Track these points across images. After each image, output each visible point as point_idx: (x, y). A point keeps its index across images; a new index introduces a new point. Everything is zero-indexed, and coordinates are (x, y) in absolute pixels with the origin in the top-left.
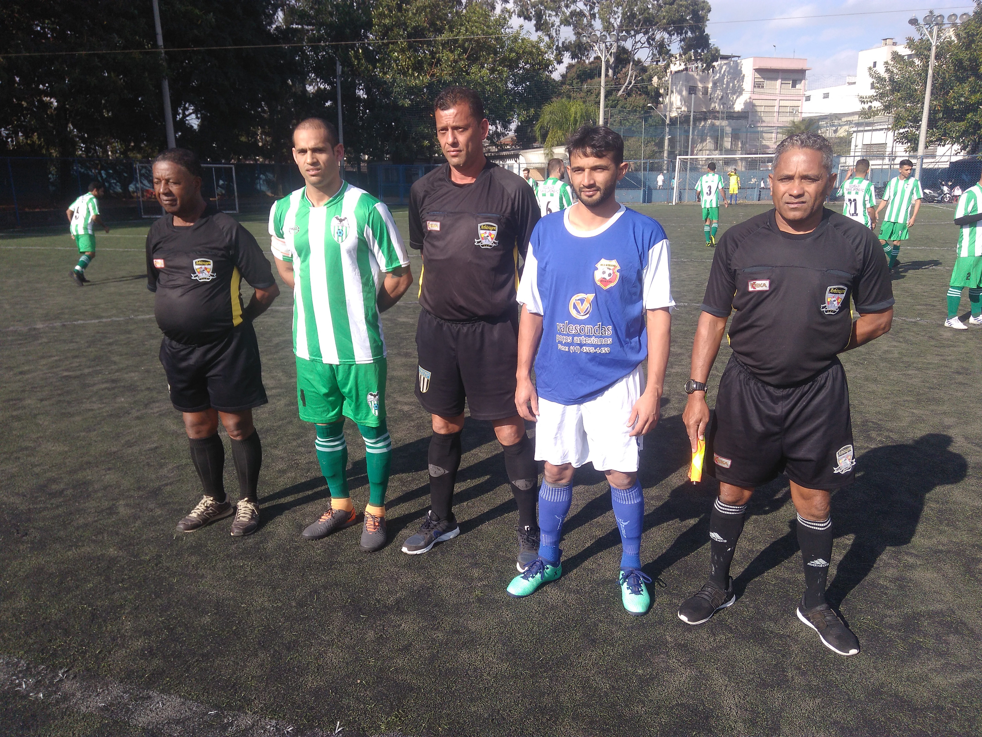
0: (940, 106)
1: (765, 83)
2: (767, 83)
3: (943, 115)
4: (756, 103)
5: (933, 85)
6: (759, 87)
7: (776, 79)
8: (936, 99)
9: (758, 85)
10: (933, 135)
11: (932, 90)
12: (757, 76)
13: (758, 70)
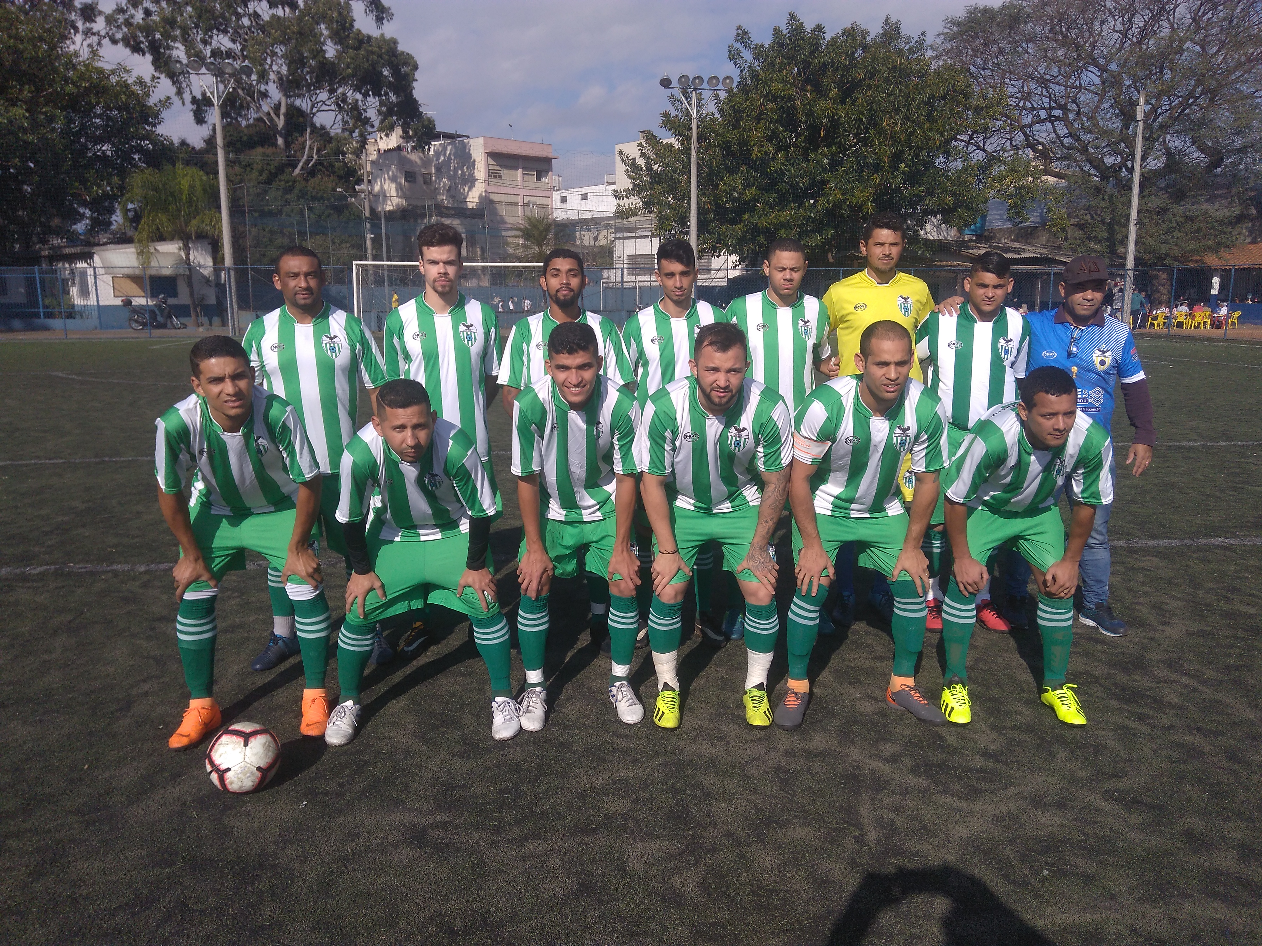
0: (710, 203)
1: (502, 172)
2: (505, 172)
3: (715, 215)
4: (493, 197)
5: (699, 175)
6: (495, 177)
7: (516, 168)
8: (704, 194)
9: (492, 175)
10: (705, 242)
11: (698, 182)
12: (491, 162)
13: (492, 155)
